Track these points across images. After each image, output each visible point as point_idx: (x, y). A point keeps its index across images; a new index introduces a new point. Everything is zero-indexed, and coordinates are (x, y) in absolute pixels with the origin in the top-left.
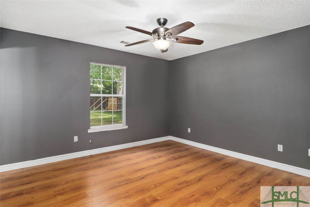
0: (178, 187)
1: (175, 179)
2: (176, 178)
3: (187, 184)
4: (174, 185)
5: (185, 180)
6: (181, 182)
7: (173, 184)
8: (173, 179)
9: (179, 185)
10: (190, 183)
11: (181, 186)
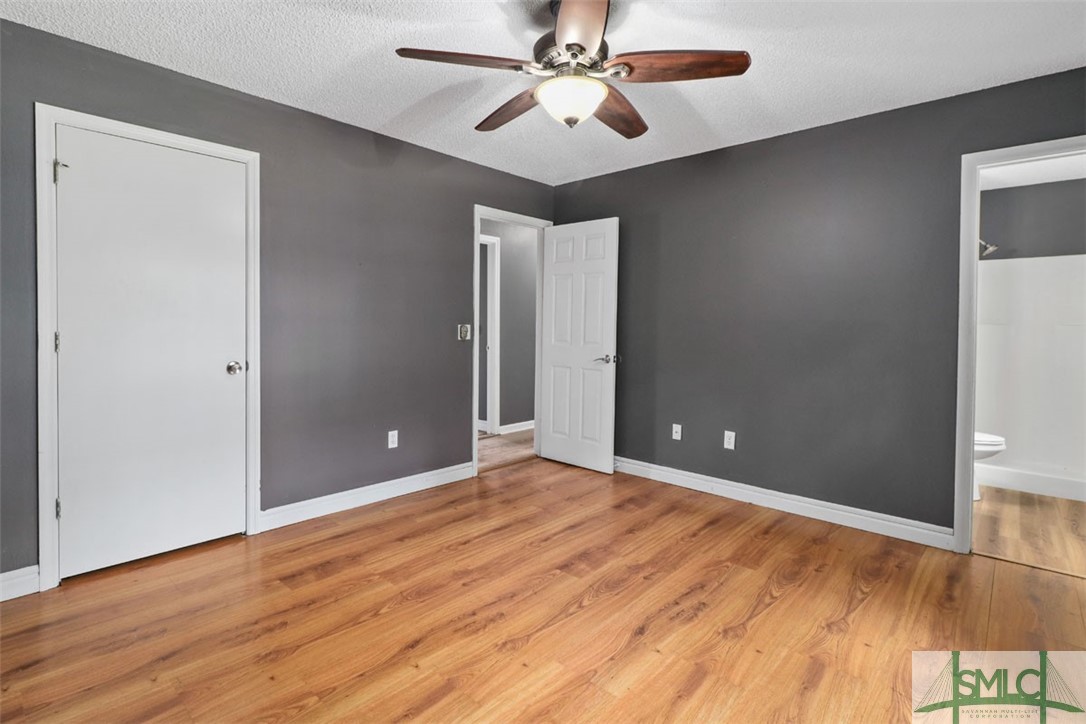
0: (504, 608)
1: (511, 641)
2: (509, 646)
3: (469, 620)
4: (519, 613)
5: (473, 637)
6: (491, 625)
7: (523, 614)
8: (518, 639)
9: (502, 615)
10: (460, 625)
11: (493, 612)
